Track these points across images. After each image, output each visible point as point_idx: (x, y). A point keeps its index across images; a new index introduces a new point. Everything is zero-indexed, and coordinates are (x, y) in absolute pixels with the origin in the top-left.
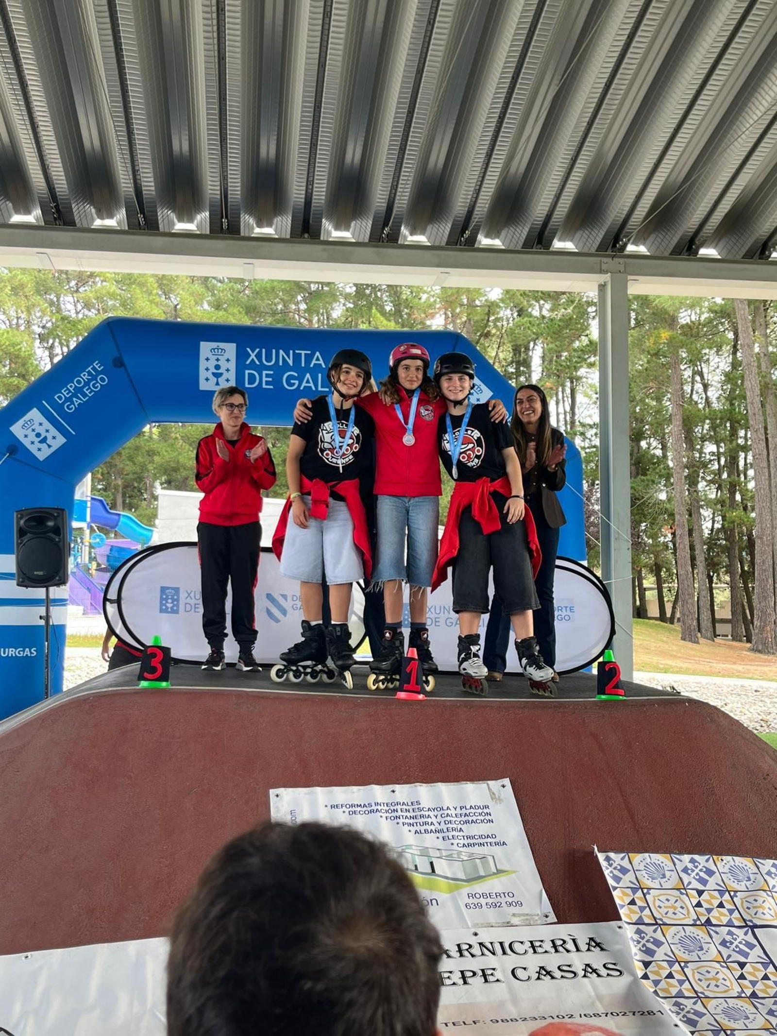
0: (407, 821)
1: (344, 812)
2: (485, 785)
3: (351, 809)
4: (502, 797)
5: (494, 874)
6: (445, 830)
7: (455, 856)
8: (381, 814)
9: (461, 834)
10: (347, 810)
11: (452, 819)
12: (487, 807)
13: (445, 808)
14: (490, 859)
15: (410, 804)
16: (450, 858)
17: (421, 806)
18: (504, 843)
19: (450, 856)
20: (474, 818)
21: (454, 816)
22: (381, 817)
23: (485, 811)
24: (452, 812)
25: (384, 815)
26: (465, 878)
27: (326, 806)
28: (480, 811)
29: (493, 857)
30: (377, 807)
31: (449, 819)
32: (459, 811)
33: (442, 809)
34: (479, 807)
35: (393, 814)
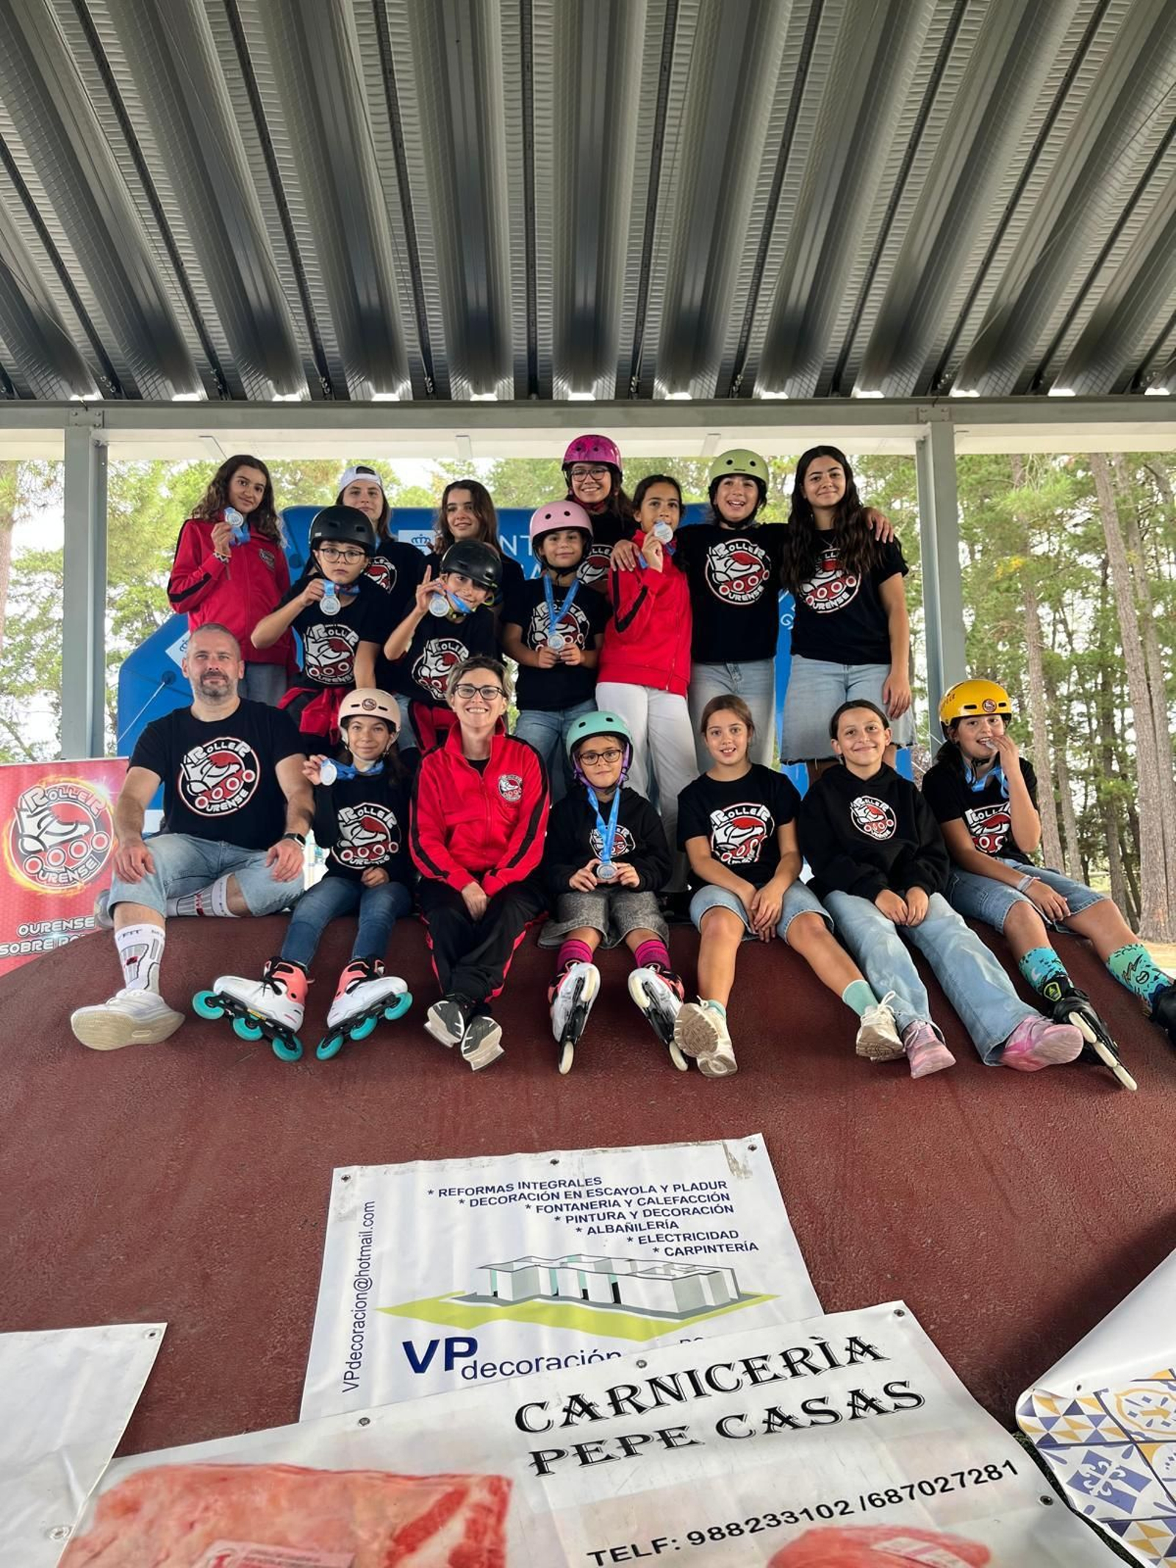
0: (575, 1213)
1: (462, 1201)
2: (722, 1147)
3: (475, 1196)
4: (751, 1166)
5: (733, 1301)
6: (644, 1226)
7: (661, 1271)
8: (528, 1202)
9: (674, 1231)
10: (467, 1199)
11: (657, 1206)
12: (722, 1184)
13: (646, 1189)
14: (727, 1275)
15: (582, 1182)
16: (650, 1275)
17: (602, 1186)
18: (753, 1246)
19: (652, 1270)
20: (699, 1205)
21: (662, 1200)
22: (528, 1206)
23: (719, 1191)
24: (660, 1195)
25: (534, 1204)
26: (677, 1311)
27: (431, 1192)
28: (710, 1192)
29: (732, 1270)
30: (522, 1191)
31: (651, 1206)
32: (670, 1193)
33: (640, 1190)
34: (708, 1186)
35: (551, 1202)
